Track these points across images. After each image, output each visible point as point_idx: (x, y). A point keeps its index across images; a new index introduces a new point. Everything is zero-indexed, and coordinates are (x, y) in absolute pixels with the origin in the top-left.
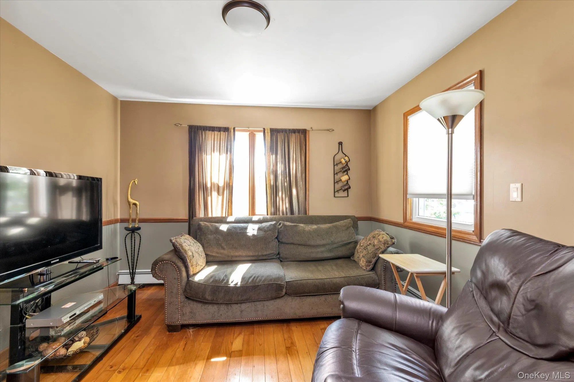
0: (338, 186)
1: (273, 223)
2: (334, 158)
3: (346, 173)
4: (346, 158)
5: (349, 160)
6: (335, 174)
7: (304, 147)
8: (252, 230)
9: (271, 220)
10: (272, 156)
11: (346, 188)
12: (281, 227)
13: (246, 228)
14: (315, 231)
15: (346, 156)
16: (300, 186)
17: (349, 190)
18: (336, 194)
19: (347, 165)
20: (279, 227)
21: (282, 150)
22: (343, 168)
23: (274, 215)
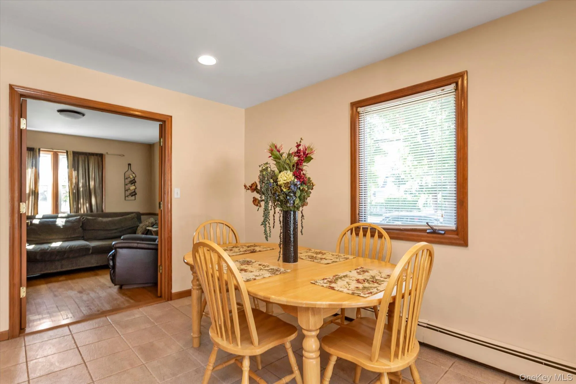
0: (128, 193)
1: (78, 217)
2: (125, 174)
3: (134, 184)
4: (134, 175)
5: (135, 176)
6: (126, 185)
7: (101, 166)
8: (60, 222)
9: (75, 216)
10: (74, 172)
11: (134, 194)
12: (85, 220)
13: (55, 222)
14: (110, 221)
15: (134, 173)
16: (98, 192)
17: (136, 195)
18: (127, 198)
19: (134, 179)
20: (83, 220)
21: (83, 167)
22: (131, 181)
23: (76, 213)
